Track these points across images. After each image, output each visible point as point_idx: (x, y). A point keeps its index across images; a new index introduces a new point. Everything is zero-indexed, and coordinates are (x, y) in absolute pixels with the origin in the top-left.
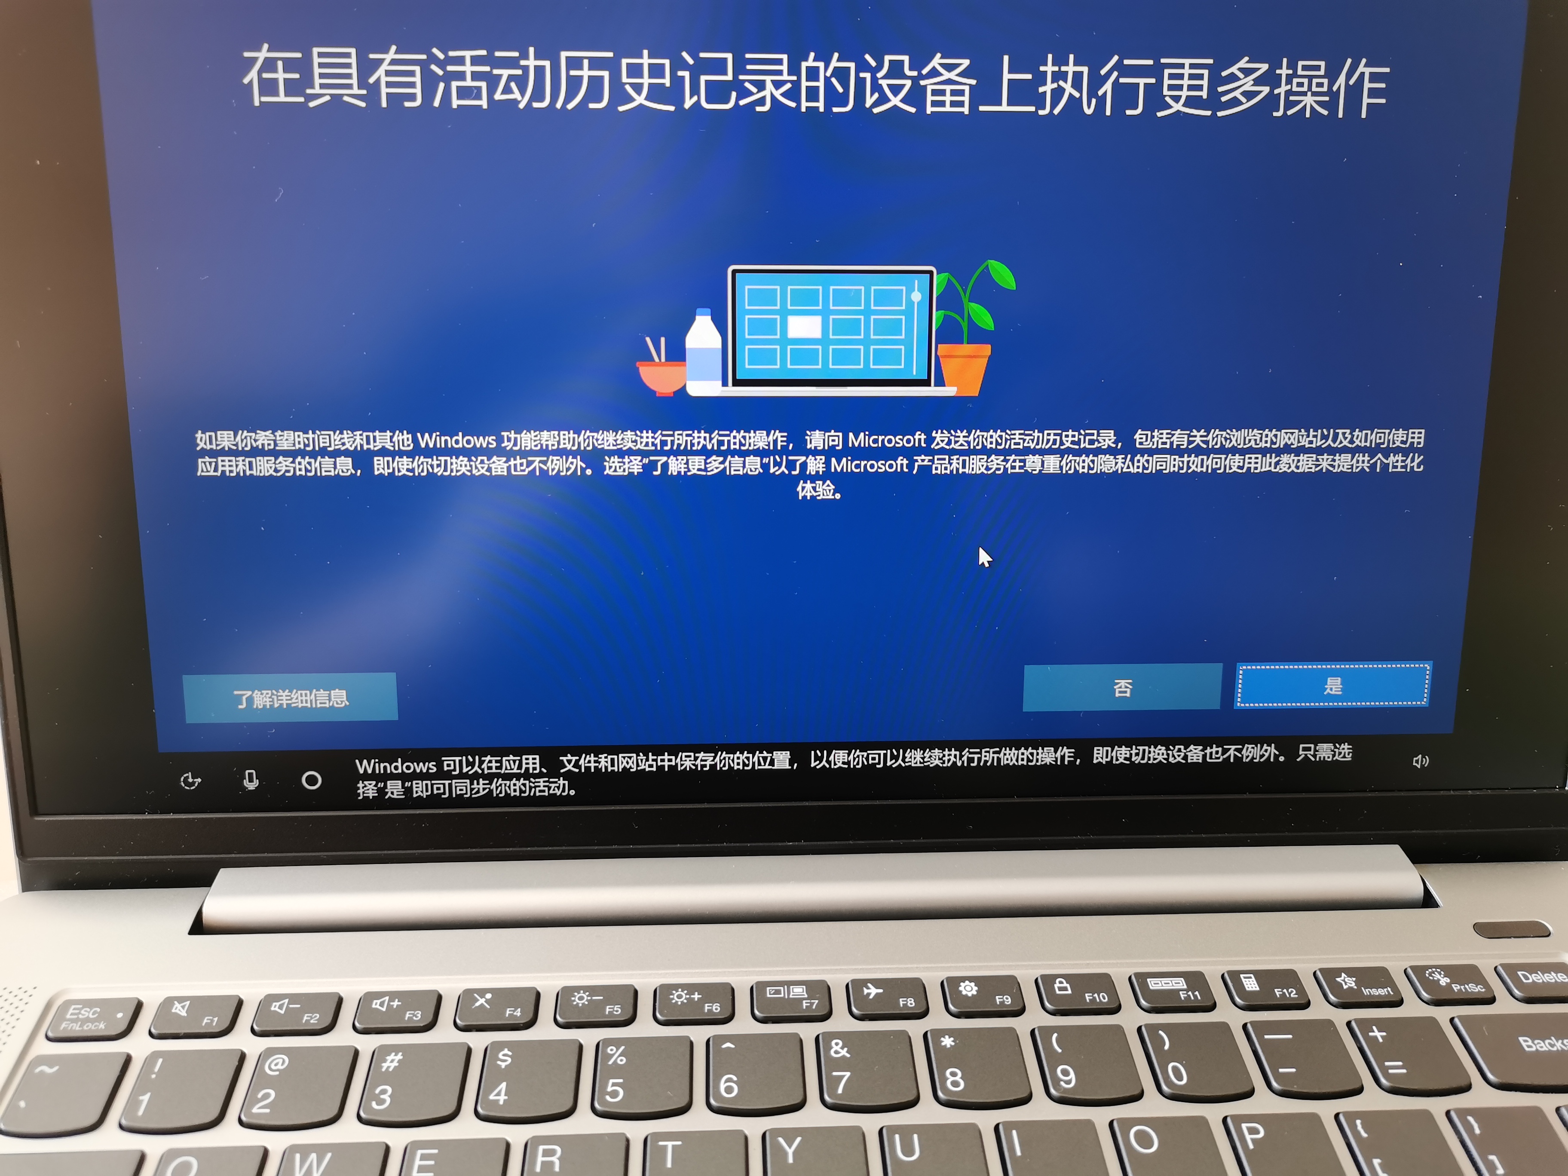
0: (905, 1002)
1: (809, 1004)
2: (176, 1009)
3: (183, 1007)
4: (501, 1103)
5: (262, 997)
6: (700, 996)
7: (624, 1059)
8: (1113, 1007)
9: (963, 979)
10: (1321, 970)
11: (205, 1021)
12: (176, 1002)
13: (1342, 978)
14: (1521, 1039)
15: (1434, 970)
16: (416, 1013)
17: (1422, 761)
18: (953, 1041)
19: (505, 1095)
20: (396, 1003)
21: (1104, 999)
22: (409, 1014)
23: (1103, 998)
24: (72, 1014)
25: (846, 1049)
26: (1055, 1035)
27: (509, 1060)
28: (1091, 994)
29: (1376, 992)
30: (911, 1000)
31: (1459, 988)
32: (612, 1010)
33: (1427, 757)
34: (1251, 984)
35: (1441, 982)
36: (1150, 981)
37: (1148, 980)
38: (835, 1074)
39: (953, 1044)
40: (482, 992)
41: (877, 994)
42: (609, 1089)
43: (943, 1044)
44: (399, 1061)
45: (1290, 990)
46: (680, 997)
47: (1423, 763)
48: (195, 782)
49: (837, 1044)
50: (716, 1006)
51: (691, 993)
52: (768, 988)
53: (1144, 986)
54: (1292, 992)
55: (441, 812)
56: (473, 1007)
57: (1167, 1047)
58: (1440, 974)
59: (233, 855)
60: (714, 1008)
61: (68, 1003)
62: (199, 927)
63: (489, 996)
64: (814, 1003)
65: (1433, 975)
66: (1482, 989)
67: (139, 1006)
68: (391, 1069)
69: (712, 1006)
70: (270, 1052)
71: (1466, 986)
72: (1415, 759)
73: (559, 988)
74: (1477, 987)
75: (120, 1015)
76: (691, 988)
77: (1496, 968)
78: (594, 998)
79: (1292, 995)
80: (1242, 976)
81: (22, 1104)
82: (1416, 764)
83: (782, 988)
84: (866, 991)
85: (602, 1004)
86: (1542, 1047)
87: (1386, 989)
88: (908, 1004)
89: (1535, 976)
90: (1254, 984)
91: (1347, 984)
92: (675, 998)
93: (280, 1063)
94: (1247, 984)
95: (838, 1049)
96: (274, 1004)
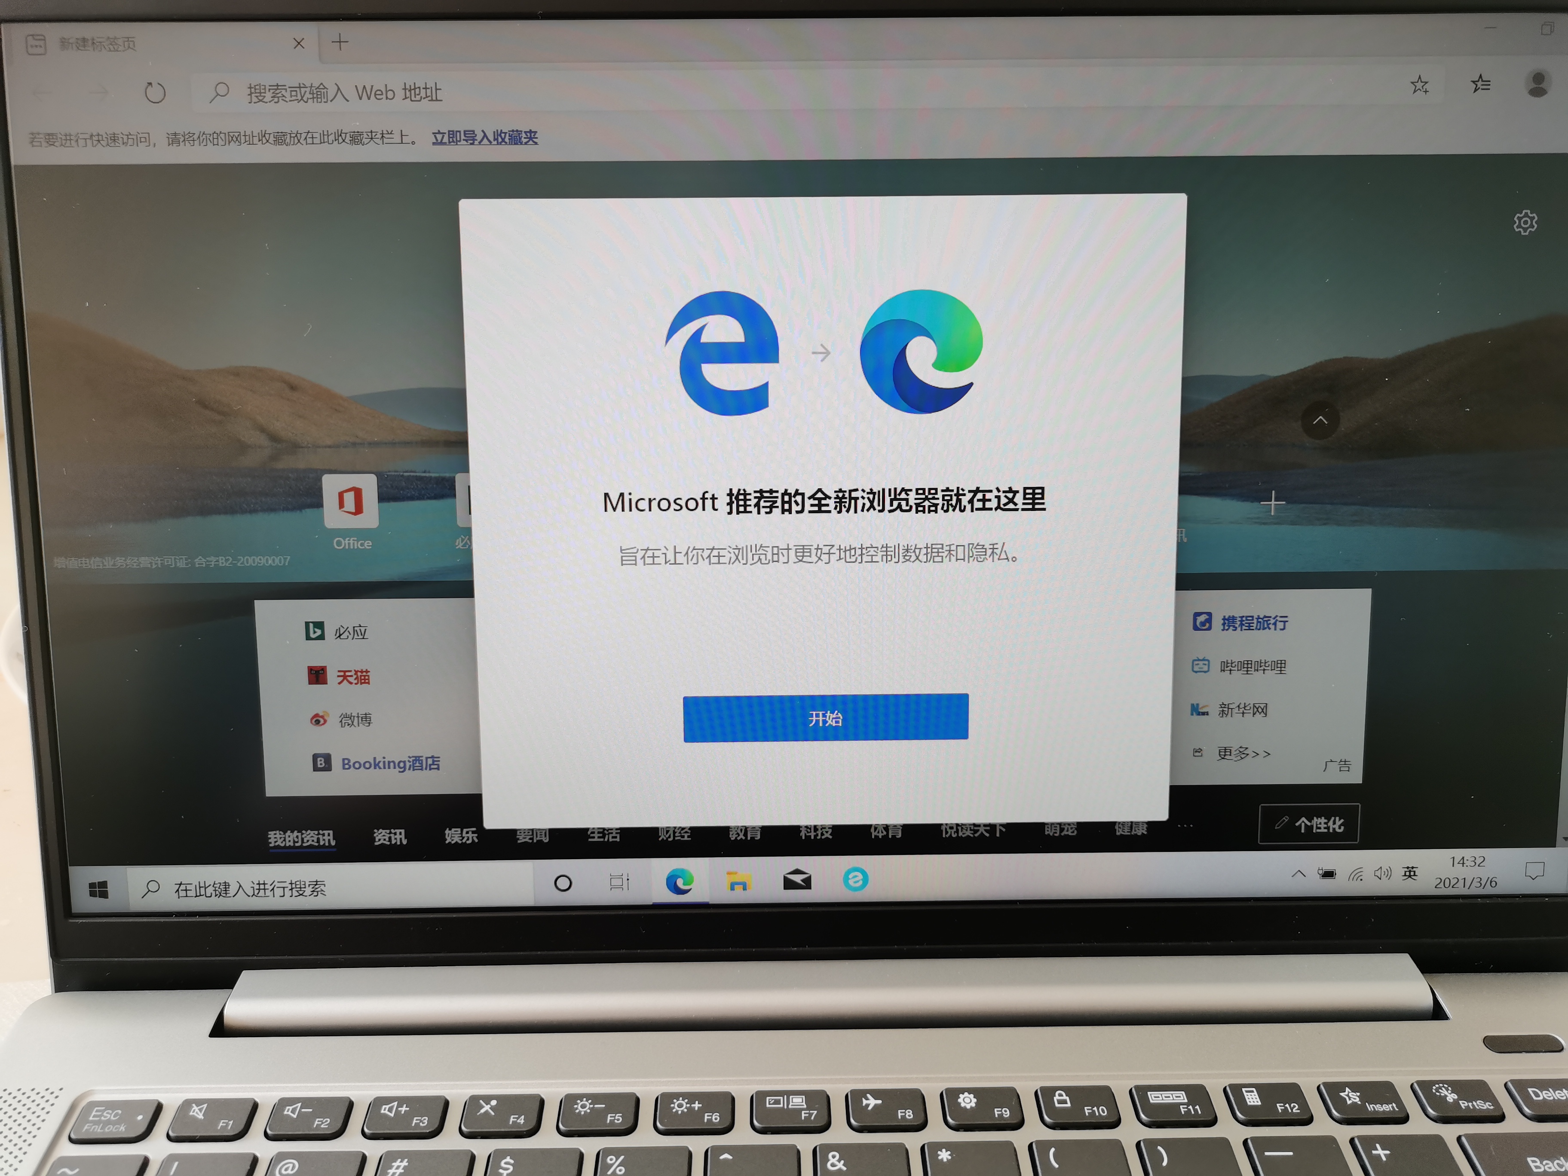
0: (904, 1114)
1: (807, 1115)
2: (194, 1112)
3: (200, 1110)
5: (276, 1101)
6: (700, 1105)
7: (623, 1169)
8: (1111, 1121)
9: (963, 1091)
10: (1325, 1084)
11: (221, 1124)
12: (194, 1105)
13: (1346, 1093)
14: (1529, 1159)
15: (1441, 1085)
16: (423, 1119)
18: (950, 1155)
20: (404, 1109)
21: (1104, 1113)
22: (417, 1120)
23: (1102, 1112)
24: (95, 1116)
25: (842, 1162)
26: (1053, 1150)
27: (511, 1168)
28: (1090, 1108)
29: (1379, 1108)
30: (909, 1112)
31: (1466, 1104)
32: (613, 1118)
34: (1253, 1099)
35: (1448, 1098)
36: (1151, 1095)
37: (1148, 1093)
39: (950, 1158)
40: (487, 1099)
41: (876, 1105)
43: (940, 1158)
44: (405, 1167)
45: (1292, 1105)
46: (680, 1106)
49: (834, 1157)
50: (716, 1115)
51: (692, 1102)
52: (768, 1098)
53: (1145, 1099)
54: (1294, 1107)
55: (454, 916)
56: (478, 1114)
57: (1165, 1163)
58: (1447, 1090)
59: (255, 958)
60: (714, 1118)
61: (93, 1105)
62: (220, 1029)
63: (494, 1103)
64: (813, 1113)
65: (1440, 1090)
66: (1489, 1105)
67: (159, 1108)
69: (712, 1116)
70: (281, 1157)
71: (1474, 1103)
73: (563, 1096)
74: (1485, 1104)
75: (140, 1117)
76: (692, 1097)
77: (1506, 1084)
78: (596, 1106)
79: (1294, 1111)
80: (1244, 1090)
83: (782, 1098)
84: (865, 1102)
85: (604, 1113)
86: (1550, 1168)
87: (1391, 1105)
88: (907, 1116)
89: (1546, 1094)
90: (1256, 1098)
91: (1351, 1099)
92: (676, 1107)
93: (290, 1168)
94: (1249, 1099)
95: (835, 1162)
96: (288, 1108)
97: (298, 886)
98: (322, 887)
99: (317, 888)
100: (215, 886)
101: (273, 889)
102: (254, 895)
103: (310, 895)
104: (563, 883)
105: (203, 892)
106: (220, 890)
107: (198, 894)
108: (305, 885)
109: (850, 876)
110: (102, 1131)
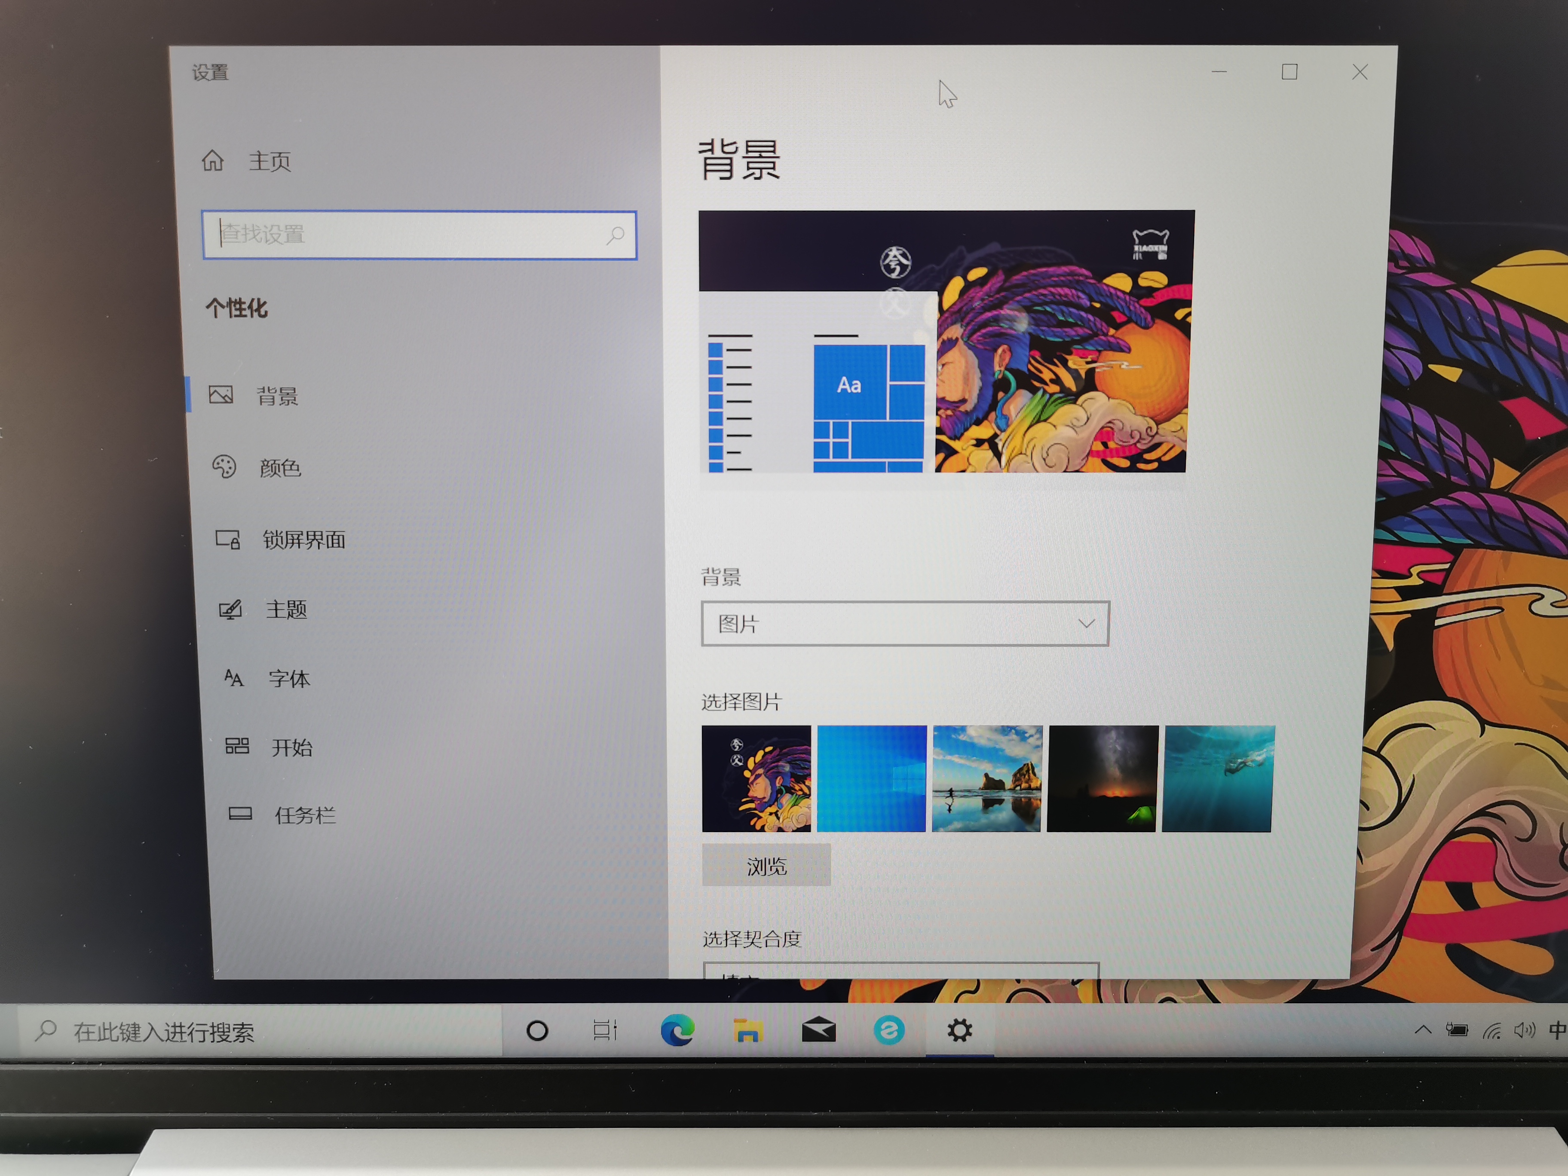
59: (169, 1114)
97: (220, 1030)
98: (250, 1031)
99: (243, 1033)
100: (123, 1028)
101: (191, 1033)
102: (168, 1039)
103: (234, 1041)
104: (538, 1030)
105: (108, 1035)
106: (128, 1033)
107: (102, 1038)
108: (229, 1028)
109: (883, 1027)
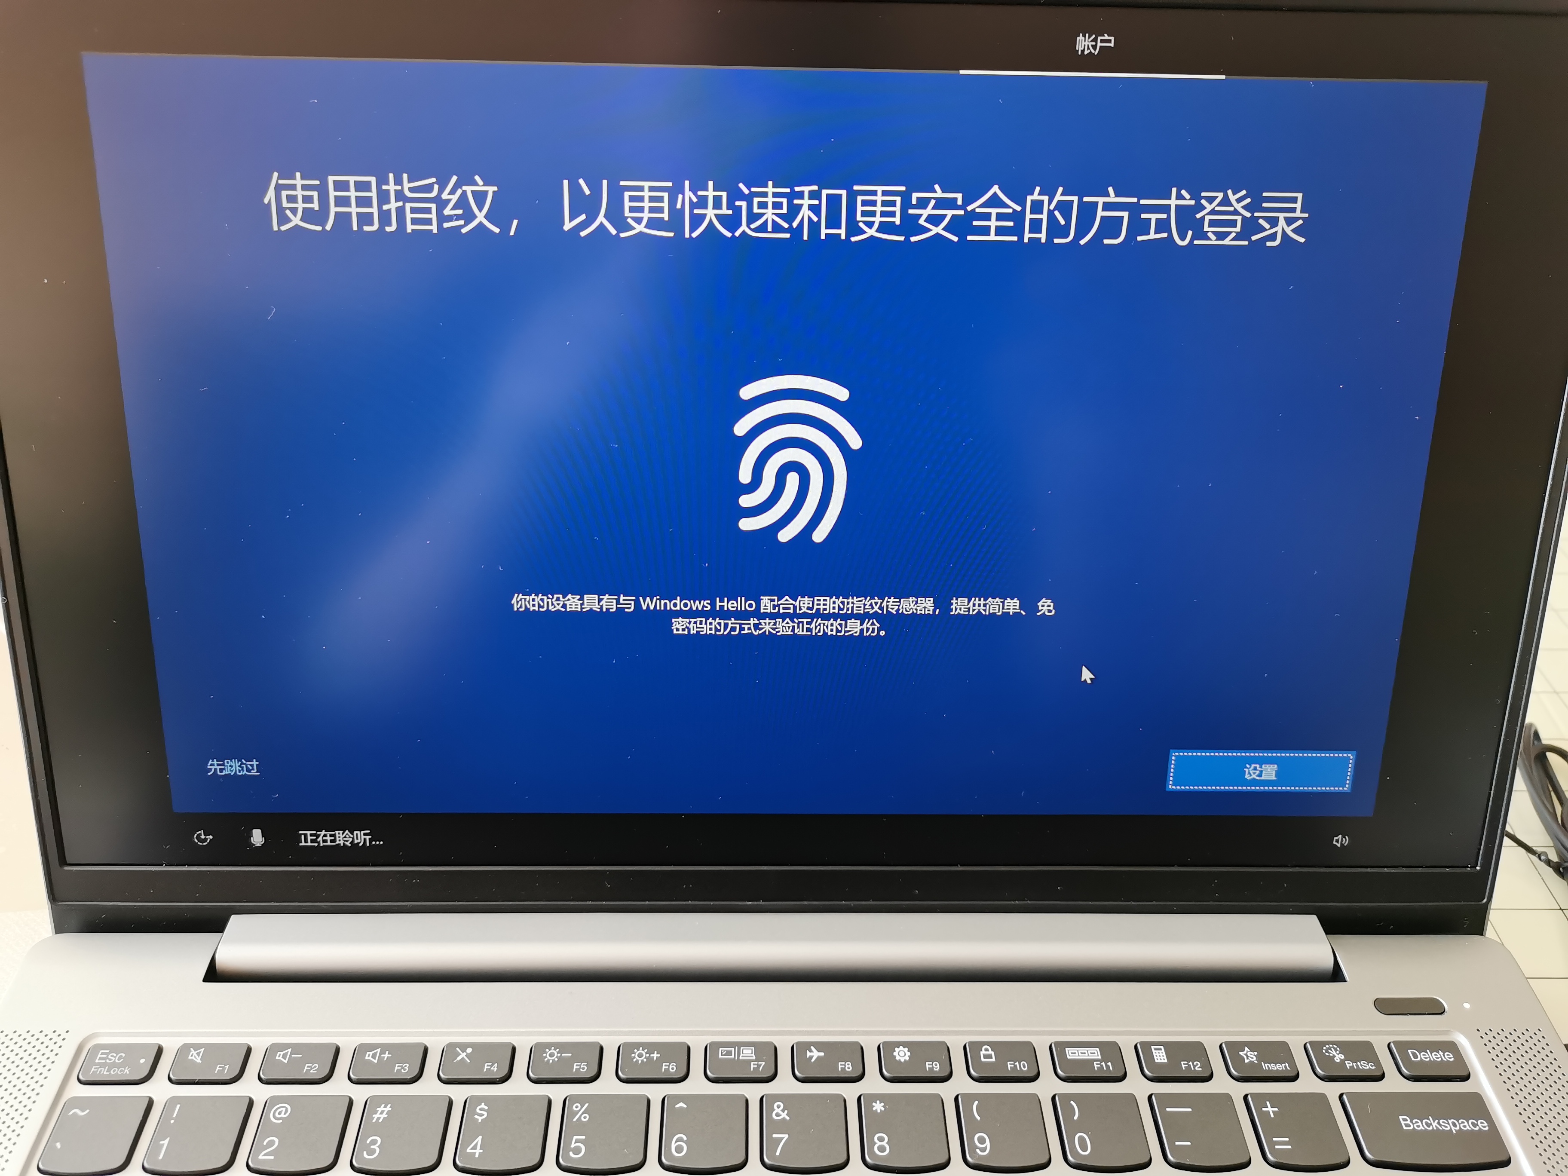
0: (843, 1066)
1: (756, 1066)
2: (192, 1056)
3: (198, 1054)
4: (477, 1156)
5: (268, 1046)
6: (659, 1055)
7: (587, 1116)
8: (1031, 1075)
9: (898, 1044)
10: (1227, 1042)
11: (218, 1068)
12: (192, 1049)
13: (1245, 1052)
14: (1401, 1118)
15: (1331, 1045)
16: (404, 1066)
17: (1342, 840)
18: (883, 1106)
19: (480, 1149)
20: (386, 1055)
21: (1024, 1067)
22: (399, 1066)
24: (100, 1059)
25: (786, 1112)
26: (976, 1102)
27: (485, 1114)
28: (1013, 1062)
29: (1273, 1067)
30: (848, 1064)
31: (1351, 1065)
32: (579, 1067)
33: (1347, 837)
34: (1160, 1056)
35: (1336, 1058)
36: (1068, 1051)
37: (1067, 1049)
38: (774, 1136)
39: (883, 1109)
40: (463, 1046)
41: (819, 1057)
42: (573, 1146)
43: (874, 1109)
44: (388, 1112)
45: (1195, 1063)
46: (640, 1055)
47: (1343, 843)
48: (207, 839)
49: (778, 1107)
50: (673, 1065)
51: (651, 1052)
52: (721, 1049)
53: (1063, 1054)
54: (1197, 1064)
55: (431, 870)
56: (455, 1061)
57: (1076, 1118)
58: (1336, 1050)
59: (243, 904)
60: (671, 1067)
61: (97, 1047)
62: (213, 974)
63: (469, 1050)
64: (761, 1065)
65: (1329, 1051)
66: (1372, 1066)
67: (160, 1051)
68: (380, 1121)
69: (669, 1066)
70: (274, 1100)
71: (1359, 1063)
72: (1335, 838)
73: (533, 1044)
74: (1368, 1064)
75: (142, 1061)
76: (651, 1047)
77: (1389, 1045)
78: (563, 1055)
79: (1196, 1069)
80: (1153, 1047)
81: (58, 1145)
82: (1336, 844)
83: (733, 1049)
84: (809, 1054)
85: (570, 1062)
86: (1418, 1126)
87: (1284, 1064)
88: (846, 1068)
89: (1424, 1055)
90: (1163, 1056)
91: (1249, 1058)
92: (636, 1056)
93: (283, 1112)
94: (1156, 1056)
95: (779, 1113)
96: (279, 1053)
110: (108, 1073)
